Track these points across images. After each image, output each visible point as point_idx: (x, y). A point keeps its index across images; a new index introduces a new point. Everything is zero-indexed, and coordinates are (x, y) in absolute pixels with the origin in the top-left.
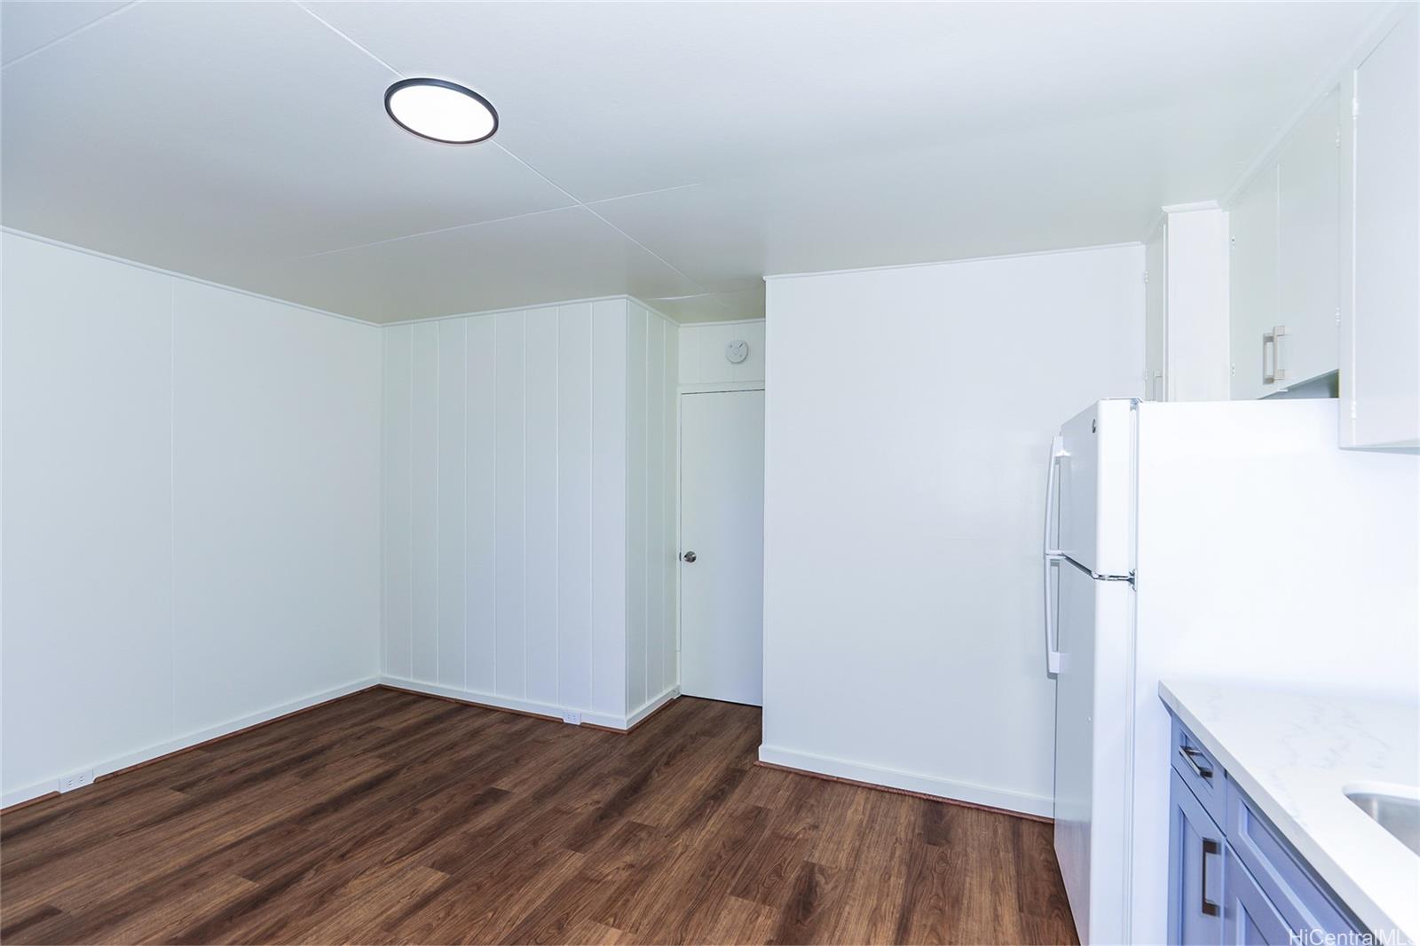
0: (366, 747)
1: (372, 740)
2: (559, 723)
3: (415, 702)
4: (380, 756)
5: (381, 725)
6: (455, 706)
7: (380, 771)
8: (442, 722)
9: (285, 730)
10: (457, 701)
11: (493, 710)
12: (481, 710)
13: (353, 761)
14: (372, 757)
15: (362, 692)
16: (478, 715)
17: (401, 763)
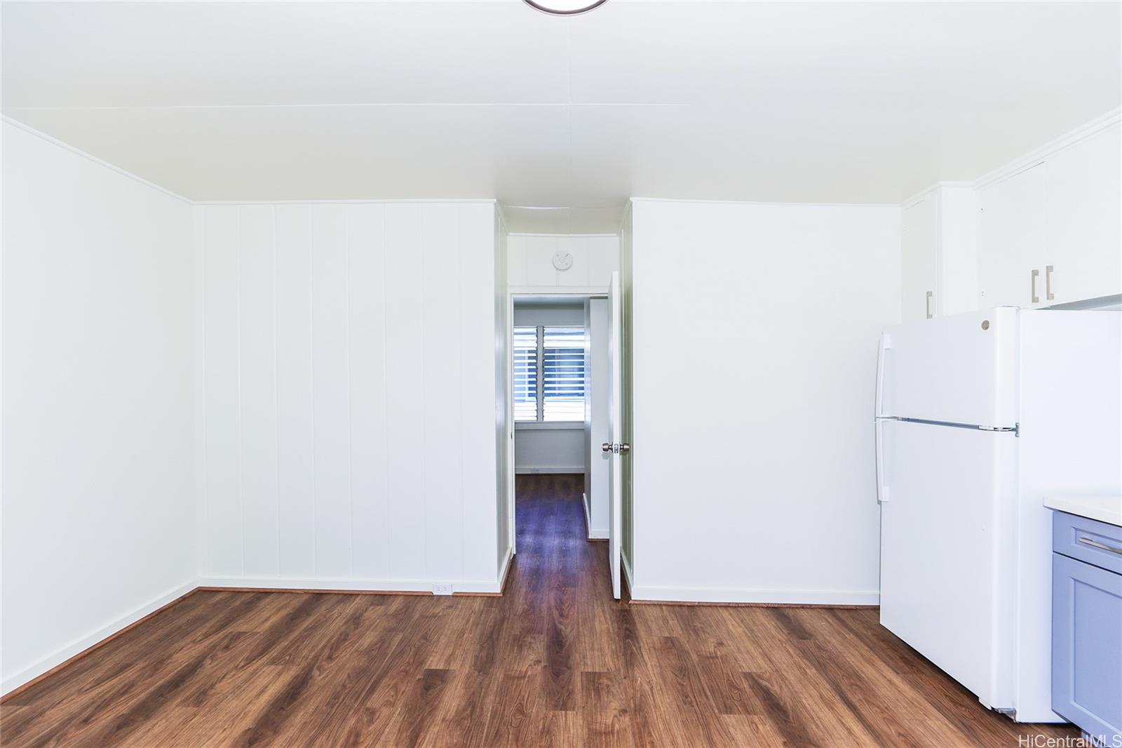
0: (246, 655)
1: (243, 648)
2: (430, 596)
3: (259, 599)
4: (274, 662)
5: (243, 628)
6: (306, 597)
7: (287, 678)
8: (308, 615)
9: (119, 657)
10: (306, 592)
11: (352, 595)
12: (340, 597)
13: (244, 675)
14: (264, 665)
15: (183, 598)
16: (339, 602)
17: (304, 664)
